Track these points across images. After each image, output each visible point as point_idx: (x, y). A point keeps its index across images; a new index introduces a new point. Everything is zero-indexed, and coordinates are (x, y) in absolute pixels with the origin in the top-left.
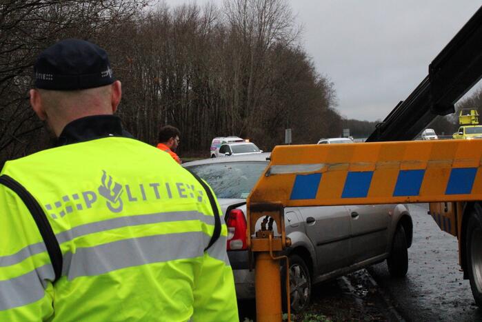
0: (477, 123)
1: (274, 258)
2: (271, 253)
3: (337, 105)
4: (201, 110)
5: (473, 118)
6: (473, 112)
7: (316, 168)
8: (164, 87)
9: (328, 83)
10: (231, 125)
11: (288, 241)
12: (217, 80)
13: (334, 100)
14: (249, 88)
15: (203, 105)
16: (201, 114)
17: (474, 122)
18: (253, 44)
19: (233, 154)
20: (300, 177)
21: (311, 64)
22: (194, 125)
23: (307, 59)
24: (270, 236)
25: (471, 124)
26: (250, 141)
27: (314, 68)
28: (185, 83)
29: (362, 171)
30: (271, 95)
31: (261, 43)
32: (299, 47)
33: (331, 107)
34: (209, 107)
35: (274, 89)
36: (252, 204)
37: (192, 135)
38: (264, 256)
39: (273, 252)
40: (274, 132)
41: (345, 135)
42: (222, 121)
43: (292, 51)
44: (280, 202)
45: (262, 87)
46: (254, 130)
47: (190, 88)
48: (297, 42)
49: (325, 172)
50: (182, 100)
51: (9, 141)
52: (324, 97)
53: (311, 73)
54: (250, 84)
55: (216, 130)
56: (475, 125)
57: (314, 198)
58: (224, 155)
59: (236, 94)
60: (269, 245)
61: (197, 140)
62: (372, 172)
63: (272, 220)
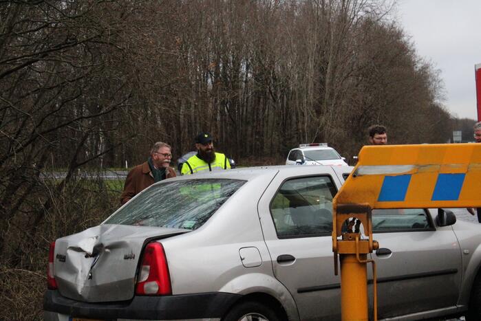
1: (361, 261)
2: (358, 256)
3: (444, 99)
4: (265, 105)
7: (405, 169)
8: (217, 74)
9: (433, 69)
10: (303, 123)
11: (375, 244)
12: (287, 66)
13: (441, 92)
14: (328, 76)
15: (266, 98)
16: (264, 110)
18: (333, 19)
19: (306, 161)
20: (388, 179)
21: (410, 44)
22: (255, 124)
23: (405, 38)
24: (357, 239)
26: (329, 146)
27: (414, 51)
28: (243, 69)
29: (453, 173)
30: (357, 86)
31: (343, 18)
32: (394, 22)
33: (436, 101)
34: (275, 101)
35: (360, 78)
36: (339, 205)
37: (252, 136)
38: (351, 259)
39: (360, 255)
40: (360, 134)
41: (455, 139)
42: (290, 118)
43: (385, 27)
44: (367, 204)
45: (345, 75)
46: (334, 131)
47: (249, 75)
48: (392, 17)
49: (415, 173)
50: (240, 92)
51: (27, 140)
52: (427, 88)
53: (410, 56)
54: (328, 71)
55: (284, 130)
57: (403, 200)
58: (295, 162)
59: (311, 85)
60: (355, 247)
61: (258, 143)
62: (464, 174)
63: (359, 222)
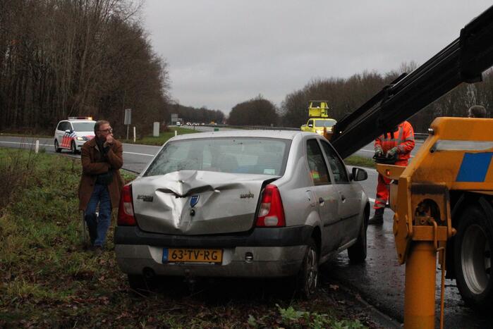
0: (327, 116)
1: (438, 250)
2: (436, 243)
5: (323, 111)
6: (323, 105)
13: (166, 82)
14: (83, 62)
17: (323, 115)
19: (75, 132)
20: (468, 156)
24: (435, 224)
25: (320, 117)
31: (97, 14)
32: (138, 22)
34: (37, 80)
36: (414, 184)
38: (425, 247)
39: (438, 242)
41: (173, 120)
44: (444, 183)
48: (137, 17)
54: (84, 57)
56: (324, 118)
57: (483, 180)
58: (64, 132)
59: (69, 69)
60: (433, 233)
